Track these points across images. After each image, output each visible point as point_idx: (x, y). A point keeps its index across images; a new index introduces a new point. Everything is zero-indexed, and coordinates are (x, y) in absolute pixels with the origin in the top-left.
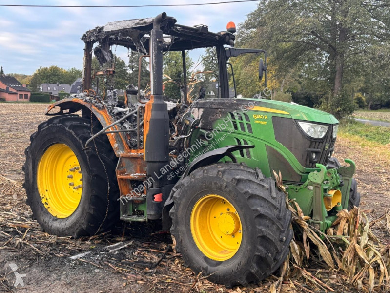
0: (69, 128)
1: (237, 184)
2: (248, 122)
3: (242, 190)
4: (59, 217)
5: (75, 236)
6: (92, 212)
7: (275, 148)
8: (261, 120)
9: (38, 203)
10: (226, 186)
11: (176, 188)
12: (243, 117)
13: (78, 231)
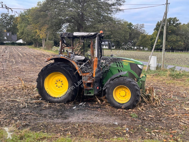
0: (63, 67)
1: (130, 82)
2: (122, 65)
3: (132, 84)
4: (55, 97)
5: (66, 102)
6: (74, 94)
7: (131, 72)
8: (126, 64)
9: (45, 93)
10: (127, 83)
11: (106, 84)
12: (120, 63)
13: (67, 100)
